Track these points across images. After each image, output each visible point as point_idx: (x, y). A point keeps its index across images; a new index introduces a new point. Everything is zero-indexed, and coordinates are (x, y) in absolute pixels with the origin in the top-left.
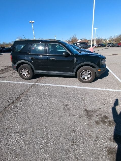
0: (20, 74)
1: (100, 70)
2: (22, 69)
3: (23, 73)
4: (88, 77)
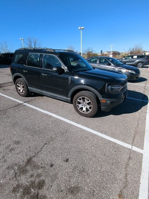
0: (17, 89)
1: (104, 101)
3: (19, 88)
4: (86, 108)
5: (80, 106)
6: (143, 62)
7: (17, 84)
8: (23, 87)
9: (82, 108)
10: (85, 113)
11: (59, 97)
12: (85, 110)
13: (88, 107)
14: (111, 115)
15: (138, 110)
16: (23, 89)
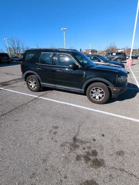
0: (28, 85)
1: (116, 90)
2: (30, 80)
3: (31, 85)
4: (99, 96)
5: (94, 95)
6: (121, 59)
7: (28, 81)
8: (35, 83)
9: (95, 97)
10: (98, 100)
11: (73, 89)
12: (98, 98)
13: (101, 95)
14: (117, 101)
15: (134, 96)
16: (35, 85)
